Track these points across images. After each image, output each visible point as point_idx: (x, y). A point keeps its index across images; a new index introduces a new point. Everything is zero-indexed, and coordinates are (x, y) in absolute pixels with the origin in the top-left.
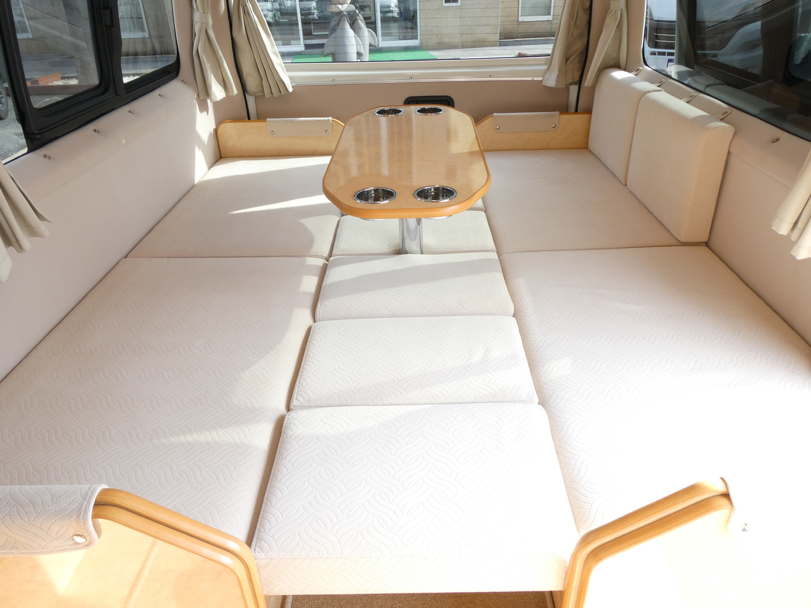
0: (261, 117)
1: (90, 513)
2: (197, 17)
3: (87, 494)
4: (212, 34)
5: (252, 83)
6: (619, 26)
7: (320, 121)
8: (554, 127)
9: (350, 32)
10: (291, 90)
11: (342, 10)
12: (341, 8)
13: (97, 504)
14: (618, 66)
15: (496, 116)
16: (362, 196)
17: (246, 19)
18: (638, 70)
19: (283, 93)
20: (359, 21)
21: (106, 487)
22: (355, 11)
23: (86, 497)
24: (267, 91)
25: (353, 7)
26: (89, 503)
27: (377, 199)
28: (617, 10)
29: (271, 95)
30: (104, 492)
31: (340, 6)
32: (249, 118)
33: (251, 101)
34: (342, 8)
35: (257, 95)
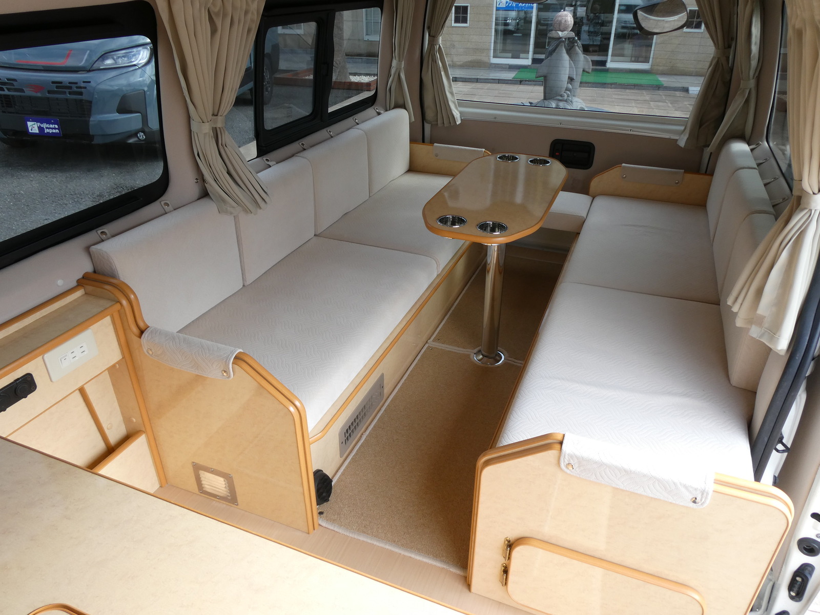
0: (432, 142)
1: (232, 360)
2: (394, 63)
3: (232, 351)
4: (403, 76)
5: (430, 114)
6: (747, 101)
7: (475, 150)
8: (678, 183)
9: (566, 57)
10: (459, 122)
11: (561, 36)
12: (560, 34)
13: (236, 358)
14: (742, 137)
15: (624, 167)
16: (443, 220)
17: (433, 66)
18: (758, 144)
19: (452, 124)
20: (577, 48)
21: (241, 350)
22: (574, 38)
23: (232, 353)
24: (440, 122)
25: (573, 34)
26: (232, 355)
27: (453, 224)
28: (746, 89)
29: (443, 125)
30: (240, 353)
31: (560, 33)
32: (423, 141)
33: (428, 127)
34: (562, 34)
35: (433, 123)
